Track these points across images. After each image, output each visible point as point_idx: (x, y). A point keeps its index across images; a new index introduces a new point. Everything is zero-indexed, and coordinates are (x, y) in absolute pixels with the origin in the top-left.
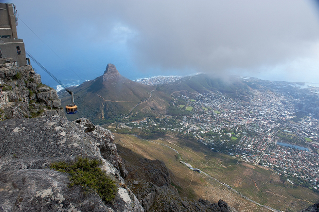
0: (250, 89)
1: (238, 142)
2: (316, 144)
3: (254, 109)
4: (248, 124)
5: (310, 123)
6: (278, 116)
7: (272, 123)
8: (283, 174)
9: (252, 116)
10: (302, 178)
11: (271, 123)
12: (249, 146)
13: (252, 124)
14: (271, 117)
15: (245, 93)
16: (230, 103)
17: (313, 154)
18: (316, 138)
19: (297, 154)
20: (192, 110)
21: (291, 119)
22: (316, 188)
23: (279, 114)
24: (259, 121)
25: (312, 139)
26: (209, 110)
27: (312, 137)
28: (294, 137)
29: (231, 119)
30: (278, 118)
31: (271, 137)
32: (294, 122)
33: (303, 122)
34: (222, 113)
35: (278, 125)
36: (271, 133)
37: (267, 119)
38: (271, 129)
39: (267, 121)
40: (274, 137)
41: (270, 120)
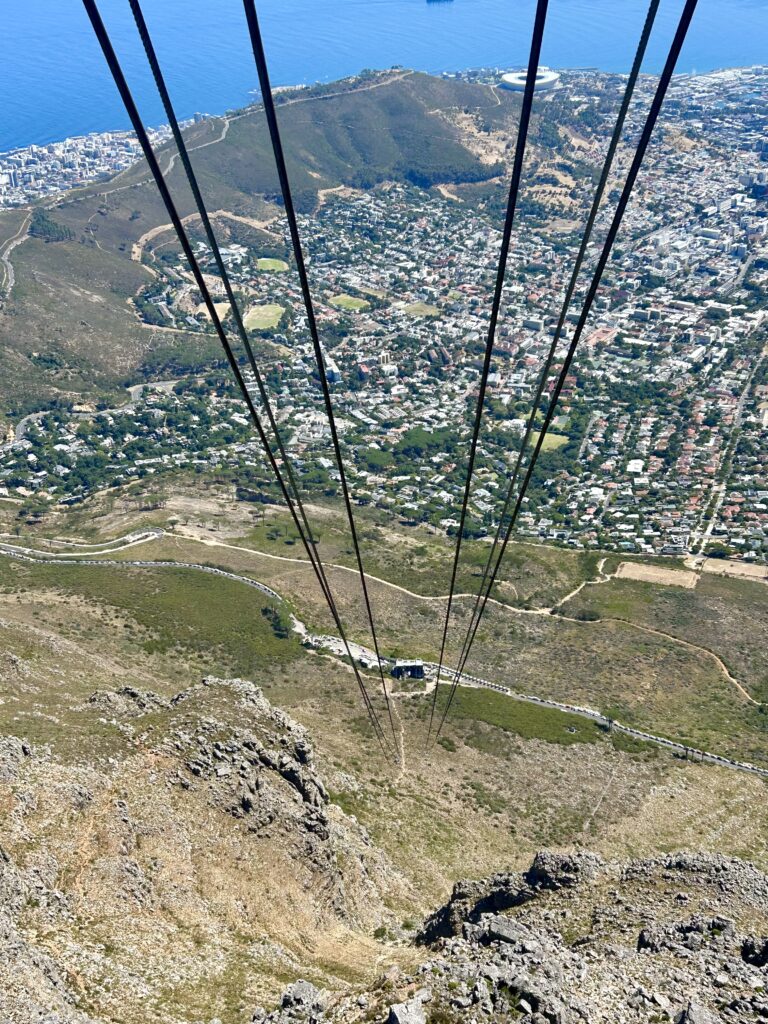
0: (576, 139)
1: (574, 457)
4: (600, 348)
6: (744, 267)
7: (726, 315)
9: (613, 294)
11: (715, 317)
12: (635, 466)
13: (619, 340)
14: (715, 284)
15: (549, 171)
16: (481, 245)
20: (283, 326)
23: (749, 261)
24: (654, 316)
26: (376, 305)
30: (746, 286)
34: (449, 311)
35: (756, 323)
36: (726, 373)
37: (698, 301)
38: (725, 350)
39: (701, 310)
40: (751, 394)
41: (711, 303)
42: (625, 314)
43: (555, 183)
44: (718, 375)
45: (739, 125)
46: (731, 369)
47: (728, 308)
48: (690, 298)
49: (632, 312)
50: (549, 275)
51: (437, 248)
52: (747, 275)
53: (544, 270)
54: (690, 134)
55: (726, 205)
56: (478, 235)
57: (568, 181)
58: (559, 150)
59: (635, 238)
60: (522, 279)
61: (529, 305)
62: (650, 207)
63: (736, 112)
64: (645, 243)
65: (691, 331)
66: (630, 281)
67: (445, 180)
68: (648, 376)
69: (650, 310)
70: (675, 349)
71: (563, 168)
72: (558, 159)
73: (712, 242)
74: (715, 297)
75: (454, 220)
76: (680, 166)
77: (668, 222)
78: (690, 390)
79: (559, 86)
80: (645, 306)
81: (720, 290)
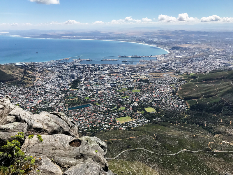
0: (30, 72)
2: (93, 99)
3: (40, 89)
4: (40, 103)
5: (84, 86)
6: (60, 88)
8: (83, 130)
9: (40, 95)
10: (95, 126)
11: (57, 96)
13: (43, 102)
14: (56, 91)
15: (26, 78)
17: (94, 107)
18: (91, 96)
19: (85, 111)
21: (71, 88)
22: (105, 129)
23: (61, 87)
25: (90, 97)
27: (89, 96)
28: (78, 100)
29: (22, 104)
30: (61, 90)
31: (62, 106)
32: (73, 90)
33: (79, 87)
35: (63, 96)
36: (60, 104)
37: (54, 94)
38: (59, 100)
39: (54, 95)
40: (64, 106)
41: (56, 94)
42: (43, 97)
43: (27, 79)
44: (59, 104)
45: (55, 68)
46: (61, 103)
47: (59, 94)
48: (53, 94)
49: (44, 97)
50: (29, 93)
51: (7, 92)
52: (61, 89)
53: (28, 93)
54: (48, 70)
55: (55, 79)
56: (15, 89)
57: (30, 78)
58: (27, 74)
59: (42, 86)
60: (24, 95)
61: (26, 99)
62: (44, 81)
63: (54, 66)
64: (44, 87)
65: (53, 98)
66: (43, 92)
67: (7, 81)
68: (48, 106)
69: (47, 96)
70: (52, 101)
71: (28, 77)
72: (27, 76)
73: (54, 85)
74: (56, 93)
75: (10, 87)
76: (47, 75)
77: (47, 83)
78: (55, 107)
79: (25, 65)
80: (46, 96)
81: (57, 92)
